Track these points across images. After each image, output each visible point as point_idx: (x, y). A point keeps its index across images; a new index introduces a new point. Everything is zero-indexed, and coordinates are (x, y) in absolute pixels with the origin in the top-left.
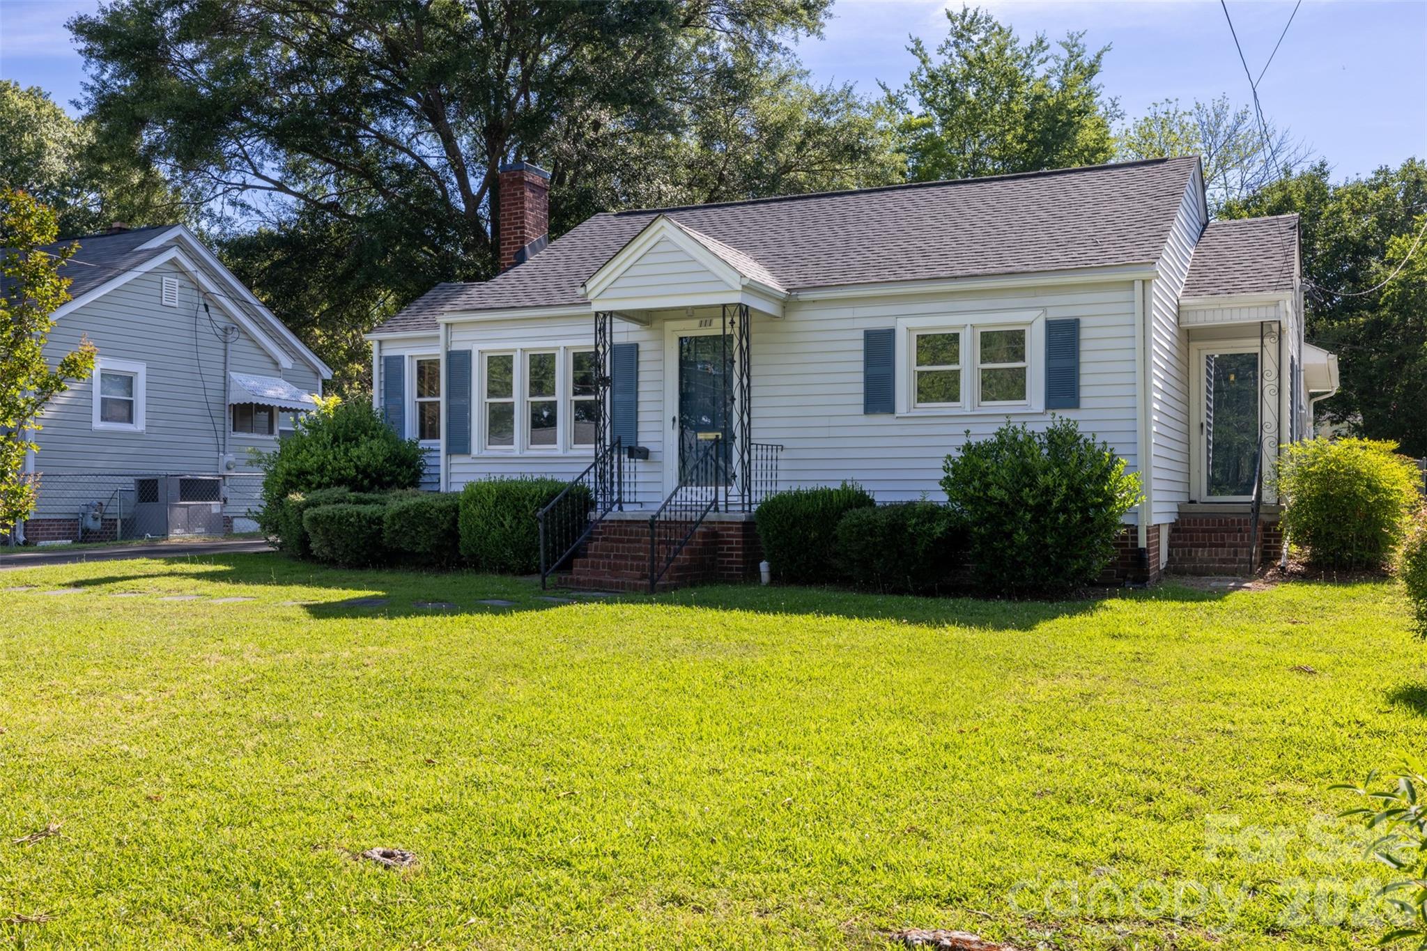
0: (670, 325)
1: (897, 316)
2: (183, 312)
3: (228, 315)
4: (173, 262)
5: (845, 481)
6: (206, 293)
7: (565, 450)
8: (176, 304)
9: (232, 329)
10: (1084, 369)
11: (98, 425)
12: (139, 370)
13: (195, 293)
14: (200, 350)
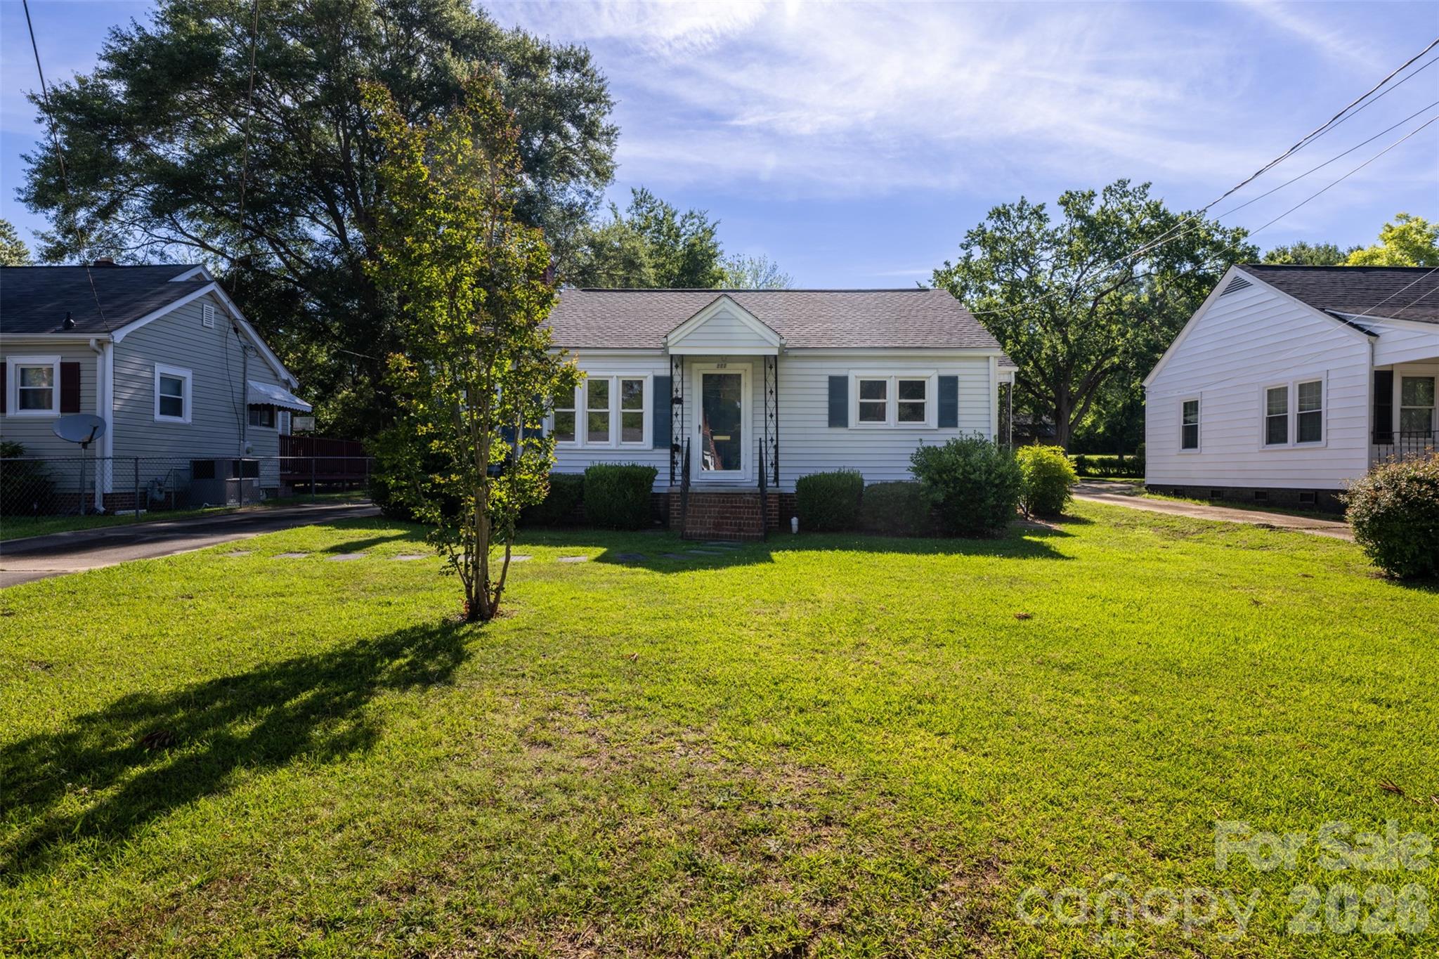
0: (696, 366)
1: (849, 369)
2: (217, 333)
3: (246, 336)
4: (211, 294)
5: (840, 468)
6: (233, 321)
7: (617, 445)
8: (213, 326)
9: (247, 348)
10: (960, 405)
11: (158, 417)
12: (186, 374)
13: (226, 319)
14: (229, 362)
